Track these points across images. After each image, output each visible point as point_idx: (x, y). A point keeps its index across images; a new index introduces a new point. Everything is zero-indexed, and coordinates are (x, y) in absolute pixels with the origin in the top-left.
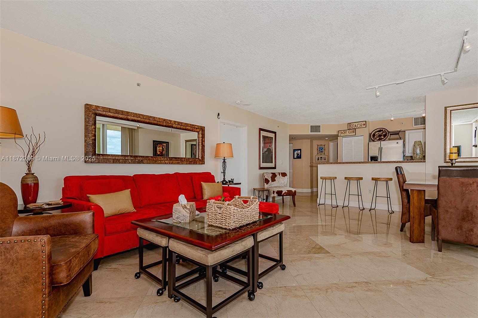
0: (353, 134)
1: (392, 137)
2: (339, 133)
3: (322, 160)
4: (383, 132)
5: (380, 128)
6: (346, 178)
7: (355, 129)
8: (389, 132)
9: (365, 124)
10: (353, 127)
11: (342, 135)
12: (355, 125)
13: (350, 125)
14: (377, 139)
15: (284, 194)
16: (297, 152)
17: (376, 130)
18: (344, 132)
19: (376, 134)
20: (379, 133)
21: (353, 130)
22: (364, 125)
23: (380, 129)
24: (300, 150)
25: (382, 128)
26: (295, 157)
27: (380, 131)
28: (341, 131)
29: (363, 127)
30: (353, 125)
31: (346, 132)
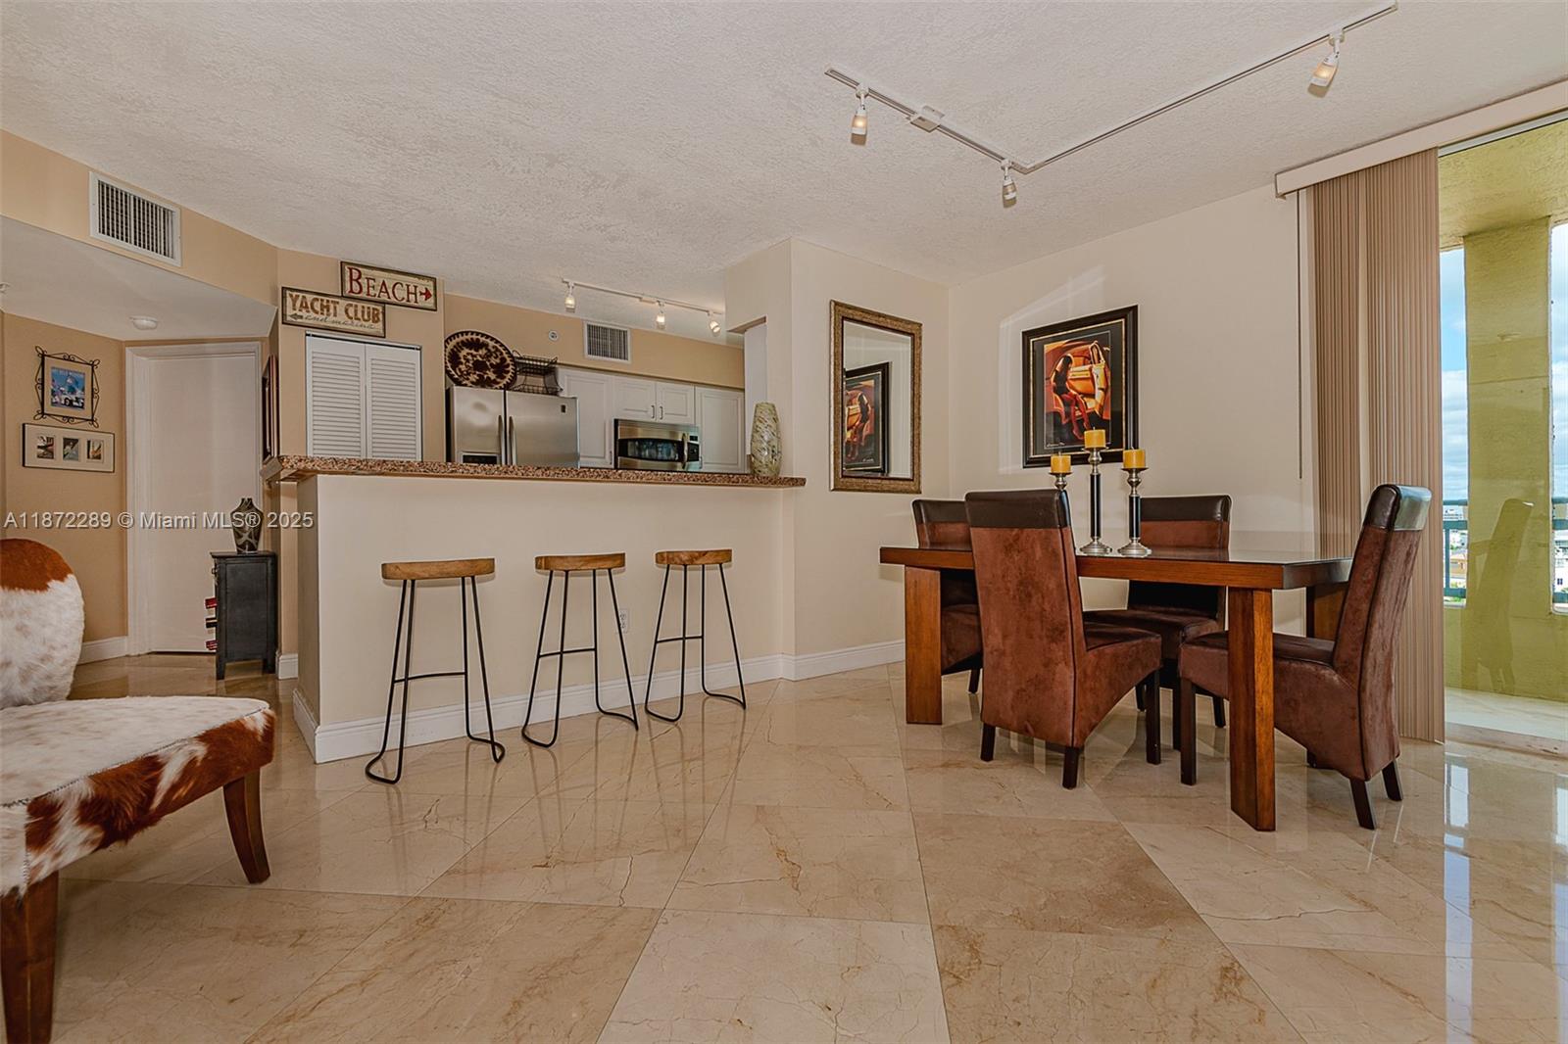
0: (369, 328)
2: (289, 299)
7: (384, 303)
10: (372, 292)
11: (309, 318)
12: (384, 283)
13: (355, 275)
14: (473, 378)
18: (322, 307)
21: (372, 306)
22: (427, 294)
28: (301, 295)
29: (420, 304)
30: (371, 282)
31: (332, 306)
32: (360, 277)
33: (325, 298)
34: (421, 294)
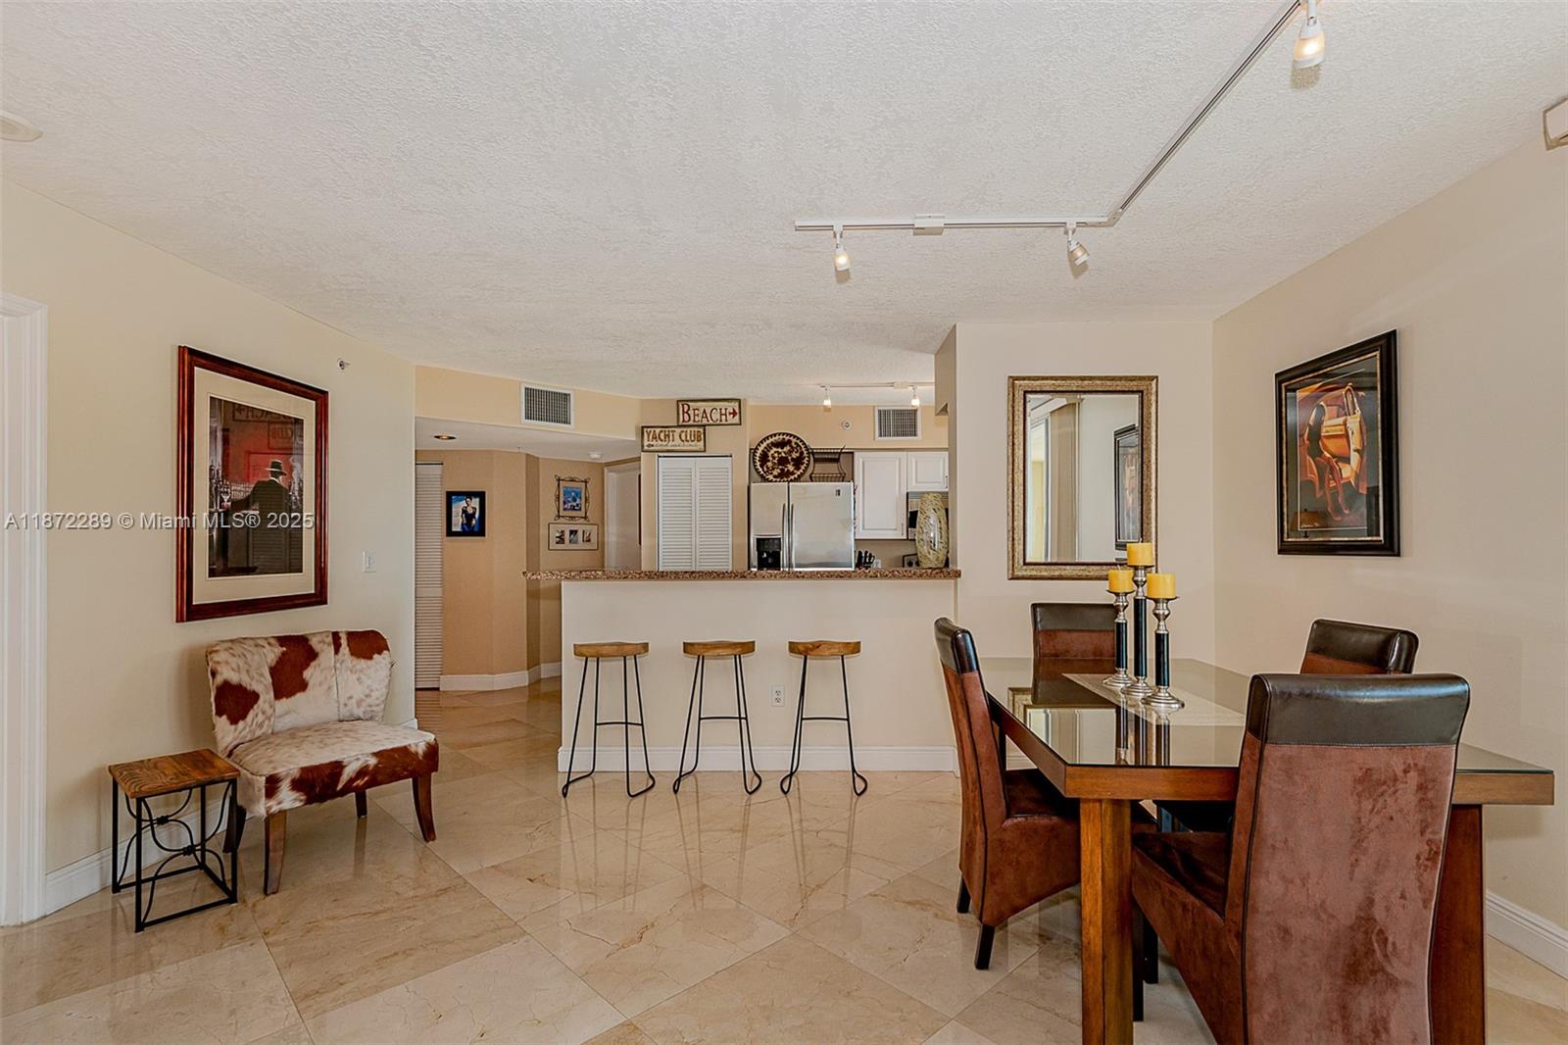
0: (696, 445)
1: (820, 468)
2: (645, 434)
3: (576, 542)
4: (792, 447)
5: (784, 434)
6: (689, 648)
7: (704, 426)
8: (811, 453)
9: (737, 411)
10: (697, 419)
11: (658, 445)
12: (704, 411)
13: (686, 407)
14: (775, 473)
15: (351, 780)
16: (463, 504)
17: (771, 440)
18: (665, 436)
19: (770, 454)
20: (780, 450)
21: (696, 429)
22: (734, 413)
23: (781, 437)
24: (481, 495)
25: (788, 434)
26: (454, 529)
27: (781, 444)
28: (652, 430)
29: (729, 422)
30: (696, 412)
31: (671, 434)
32: (689, 409)
33: (667, 430)
34: (730, 414)
